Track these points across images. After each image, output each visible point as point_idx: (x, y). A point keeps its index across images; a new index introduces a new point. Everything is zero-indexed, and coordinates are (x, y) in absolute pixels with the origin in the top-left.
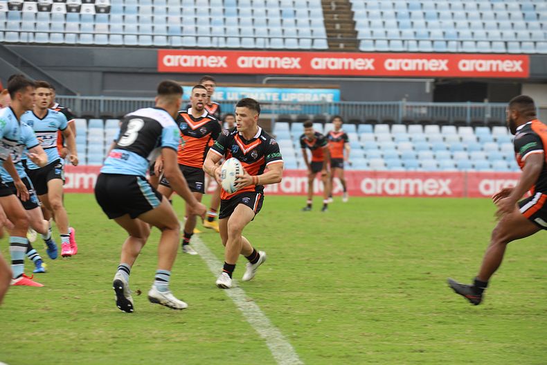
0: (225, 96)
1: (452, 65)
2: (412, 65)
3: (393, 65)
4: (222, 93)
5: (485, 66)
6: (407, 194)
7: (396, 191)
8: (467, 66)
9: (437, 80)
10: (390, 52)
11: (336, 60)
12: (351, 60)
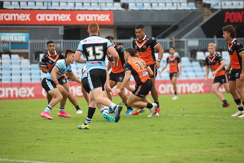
1: (73, 17)
2: (51, 17)
3: (41, 18)
8: (81, 18)
9: (65, 27)
10: (39, 9)
11: (9, 15)
12: (17, 15)
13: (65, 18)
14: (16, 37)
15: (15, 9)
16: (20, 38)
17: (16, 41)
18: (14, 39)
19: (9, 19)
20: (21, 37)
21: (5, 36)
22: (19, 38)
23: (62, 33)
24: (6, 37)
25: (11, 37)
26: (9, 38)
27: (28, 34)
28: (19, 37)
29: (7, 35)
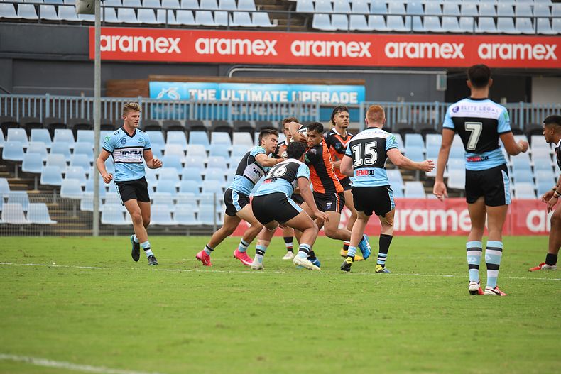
0: (218, 95)
1: (470, 50)
2: (419, 50)
3: (396, 51)
4: (214, 91)
5: (511, 52)
6: (438, 231)
7: (424, 227)
8: (489, 52)
9: (451, 72)
10: (393, 32)
11: (322, 44)
12: (342, 44)
13: (451, 52)
14: (335, 94)
15: (338, 31)
16: (345, 98)
17: (335, 103)
18: (330, 100)
19: (322, 54)
20: (346, 94)
21: (311, 92)
22: (342, 98)
23: (441, 86)
24: (314, 94)
25: (323, 94)
26: (321, 96)
27: (362, 88)
28: (342, 94)
29: (315, 91)
